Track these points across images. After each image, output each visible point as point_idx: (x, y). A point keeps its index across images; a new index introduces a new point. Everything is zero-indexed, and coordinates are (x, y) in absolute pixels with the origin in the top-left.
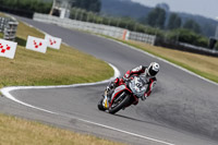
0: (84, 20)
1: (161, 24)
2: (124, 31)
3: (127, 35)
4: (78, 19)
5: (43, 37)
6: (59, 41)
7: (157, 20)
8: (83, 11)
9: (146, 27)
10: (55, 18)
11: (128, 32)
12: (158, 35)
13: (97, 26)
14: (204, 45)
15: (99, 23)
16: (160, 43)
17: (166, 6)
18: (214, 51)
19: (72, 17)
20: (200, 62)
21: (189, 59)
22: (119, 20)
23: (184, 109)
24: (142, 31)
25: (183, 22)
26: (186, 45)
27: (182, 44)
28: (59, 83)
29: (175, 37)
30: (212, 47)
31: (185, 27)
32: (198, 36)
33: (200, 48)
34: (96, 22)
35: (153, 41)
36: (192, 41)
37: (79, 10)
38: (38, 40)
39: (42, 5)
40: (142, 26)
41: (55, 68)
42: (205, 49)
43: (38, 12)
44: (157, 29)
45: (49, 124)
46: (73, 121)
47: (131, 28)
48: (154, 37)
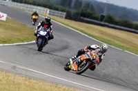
0: (21, 2)
2: (46, 9)
3: (48, 12)
4: (17, 2)
6: (5, 15)
7: (67, 2)
9: (60, 7)
10: (3, 1)
11: (48, 10)
12: (67, 12)
13: (29, 6)
14: (96, 18)
15: (31, 4)
16: (69, 17)
18: (103, 23)
20: (94, 30)
21: (87, 27)
22: (43, 2)
24: (57, 9)
25: (83, 4)
26: (85, 19)
27: (82, 18)
28: (5, 42)
29: (77, 14)
30: (101, 20)
31: (84, 7)
32: (92, 12)
35: (64, 16)
36: (89, 16)
40: (57, 6)
44: (67, 9)
47: (50, 8)
48: (65, 13)
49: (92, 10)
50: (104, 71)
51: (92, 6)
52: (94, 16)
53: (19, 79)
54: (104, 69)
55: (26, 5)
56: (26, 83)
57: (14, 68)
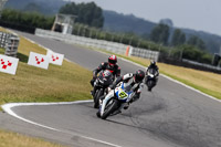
0: (87, 36)
1: (165, 40)
2: (127, 47)
3: (130, 52)
4: (80, 35)
5: (45, 53)
6: (61, 57)
7: (161, 36)
8: (86, 27)
9: (150, 43)
10: (57, 33)
11: (131, 48)
12: (161, 51)
14: (208, 61)
15: (102, 39)
16: (164, 59)
17: (170, 21)
18: (218, 68)
19: (75, 33)
22: (123, 36)
23: (188, 127)
24: (145, 47)
25: (187, 39)
27: (185, 60)
28: (61, 99)
29: (179, 53)
30: (216, 64)
33: (205, 65)
34: (99, 38)
35: (156, 58)
36: (197, 57)
37: (81, 25)
38: (40, 57)
39: (43, 20)
40: (145, 42)
41: (57, 85)
42: (208, 66)
43: (40, 27)
44: (161, 45)
45: (51, 141)
46: (75, 139)
47: (134, 45)
49: (202, 47)
51: (202, 42)
55: (95, 41)
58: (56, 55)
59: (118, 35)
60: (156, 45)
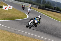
0: (19, 1)
2: (30, 4)
3: (31, 6)
4: (17, 1)
5: (7, 6)
7: (39, 1)
9: (36, 3)
13: (22, 3)
15: (23, 2)
16: (40, 8)
18: (55, 11)
20: (51, 14)
21: (48, 13)
26: (47, 9)
27: (46, 8)
29: (44, 6)
30: (54, 9)
31: (47, 3)
32: (50, 6)
33: (51, 10)
34: (22, 2)
35: (38, 7)
36: (49, 7)
38: (6, 7)
44: (39, 4)
47: (32, 4)
48: (38, 6)
49: (50, 5)
50: (55, 32)
51: (50, 3)
52: (51, 7)
53: (17, 36)
54: (55, 31)
56: (21, 37)
57: (15, 31)
58: (10, 6)
59: (27, 1)
60: (38, 4)
